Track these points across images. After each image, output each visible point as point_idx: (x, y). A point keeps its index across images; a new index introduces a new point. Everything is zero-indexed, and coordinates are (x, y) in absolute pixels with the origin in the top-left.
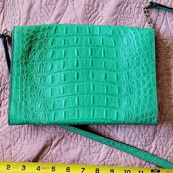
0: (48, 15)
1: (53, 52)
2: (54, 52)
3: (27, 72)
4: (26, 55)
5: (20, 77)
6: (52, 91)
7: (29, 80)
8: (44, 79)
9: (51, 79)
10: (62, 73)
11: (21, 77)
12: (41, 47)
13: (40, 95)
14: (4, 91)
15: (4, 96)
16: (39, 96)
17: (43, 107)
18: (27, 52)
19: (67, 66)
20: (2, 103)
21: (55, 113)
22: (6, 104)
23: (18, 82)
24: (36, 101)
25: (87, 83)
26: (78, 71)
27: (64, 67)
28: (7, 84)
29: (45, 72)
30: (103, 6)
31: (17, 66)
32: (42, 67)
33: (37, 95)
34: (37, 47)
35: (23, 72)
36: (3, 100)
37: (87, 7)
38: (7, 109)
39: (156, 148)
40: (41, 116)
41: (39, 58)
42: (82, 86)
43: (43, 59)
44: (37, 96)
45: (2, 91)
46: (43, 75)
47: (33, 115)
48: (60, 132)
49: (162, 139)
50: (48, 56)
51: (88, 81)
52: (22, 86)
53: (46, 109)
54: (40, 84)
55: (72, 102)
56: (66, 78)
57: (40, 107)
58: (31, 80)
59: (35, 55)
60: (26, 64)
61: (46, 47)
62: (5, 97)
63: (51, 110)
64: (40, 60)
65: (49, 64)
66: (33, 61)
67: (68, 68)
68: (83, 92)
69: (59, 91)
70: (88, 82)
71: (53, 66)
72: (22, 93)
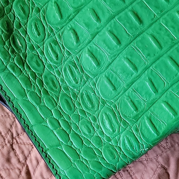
1: (57, 5)
2: (59, 4)
3: (35, 77)
4: (10, 45)
5: (30, 95)
6: (109, 80)
7: (52, 89)
8: (76, 68)
9: (90, 59)
10: (104, 33)
11: (33, 94)
12: (27, 12)
13: (92, 103)
14: (17, 142)
15: (23, 152)
16: (93, 107)
17: (117, 122)
18: (8, 37)
19: (103, 13)
20: (27, 166)
21: (148, 117)
22: (38, 163)
23: (33, 109)
24: (95, 120)
25: (165, 19)
26: (130, 8)
27: (98, 19)
28: (11, 126)
29: (69, 54)
31: (9, 79)
32: (56, 48)
33: (86, 107)
34: (19, 15)
35: (28, 82)
36: (26, 159)
38: (44, 170)
40: (126, 142)
41: (39, 34)
42: (160, 29)
43: (48, 31)
44: (89, 110)
45: (12, 145)
46: (71, 62)
47: (110, 150)
48: (169, 145)
50: (52, 20)
51: (164, 14)
52: (48, 111)
53: (125, 123)
54: (77, 83)
55: (164, 75)
56: (119, 37)
57: (112, 128)
58: (55, 85)
59: (26, 33)
60: (22, 62)
61: (36, 5)
62: (26, 152)
63: (137, 118)
64: (43, 36)
65: (65, 32)
66: (32, 48)
67: (107, 16)
68: (172, 40)
69: (124, 70)
70: (165, 16)
71: (77, 31)
72: (56, 124)
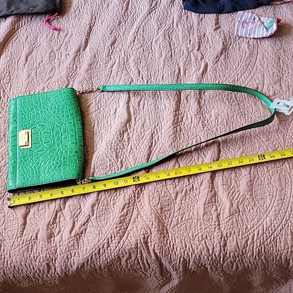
0: (42, 79)
30: (80, 67)
37: (68, 69)
39: (131, 148)
49: (134, 142)
